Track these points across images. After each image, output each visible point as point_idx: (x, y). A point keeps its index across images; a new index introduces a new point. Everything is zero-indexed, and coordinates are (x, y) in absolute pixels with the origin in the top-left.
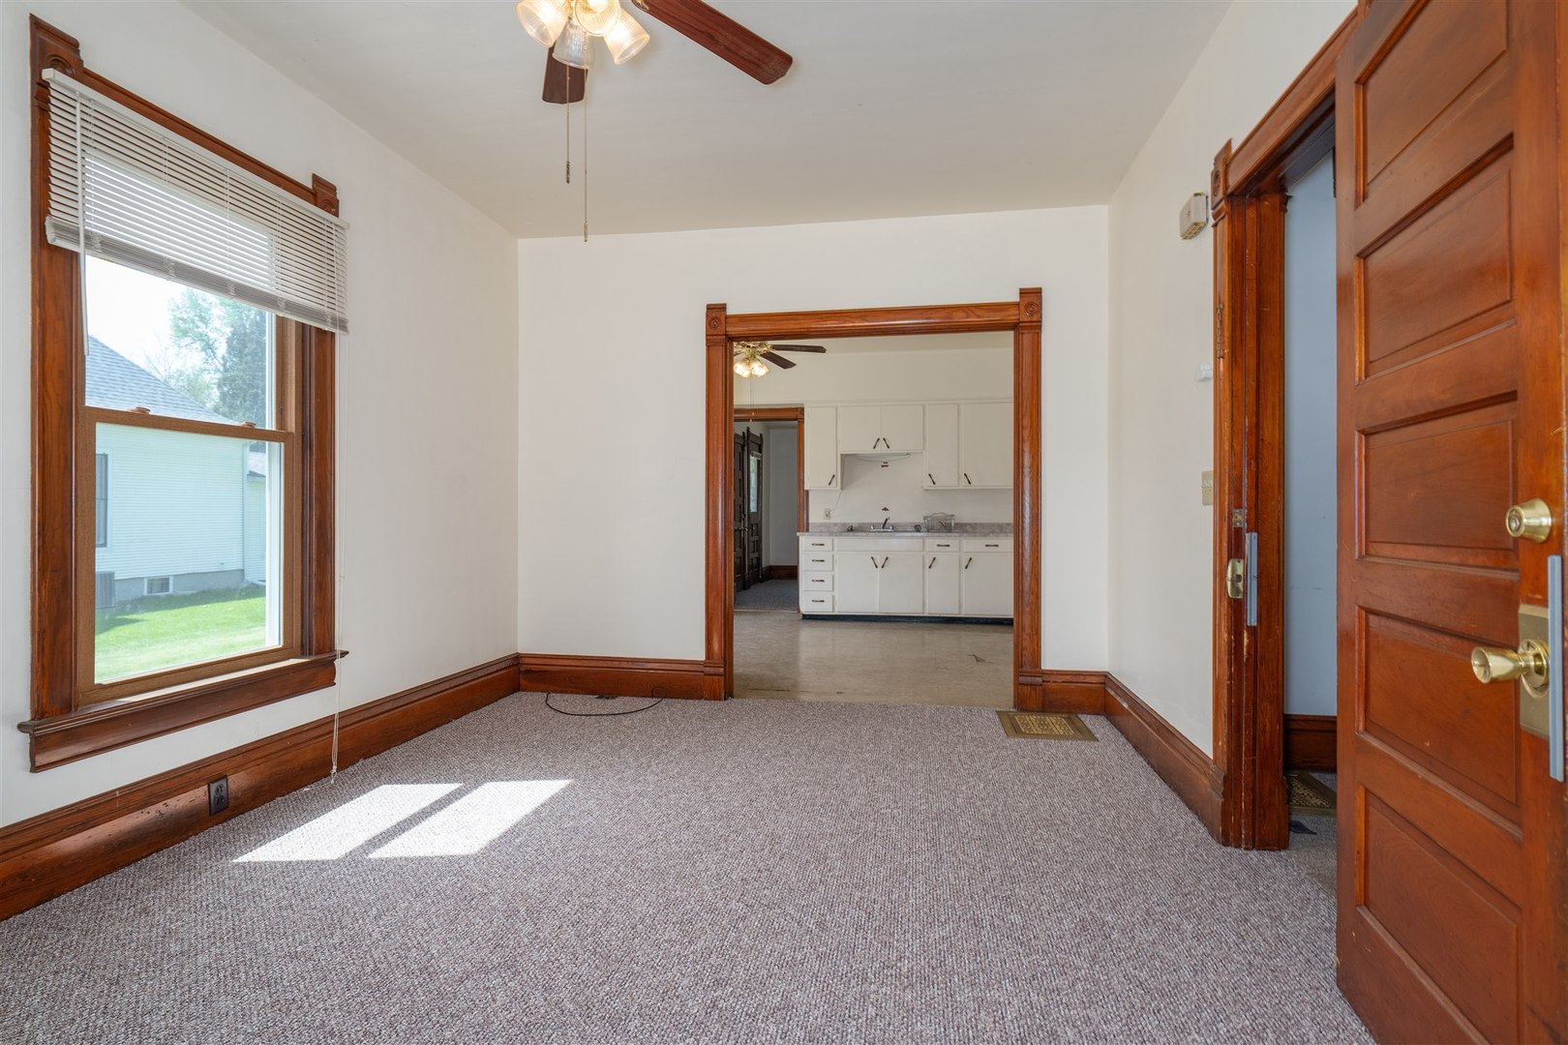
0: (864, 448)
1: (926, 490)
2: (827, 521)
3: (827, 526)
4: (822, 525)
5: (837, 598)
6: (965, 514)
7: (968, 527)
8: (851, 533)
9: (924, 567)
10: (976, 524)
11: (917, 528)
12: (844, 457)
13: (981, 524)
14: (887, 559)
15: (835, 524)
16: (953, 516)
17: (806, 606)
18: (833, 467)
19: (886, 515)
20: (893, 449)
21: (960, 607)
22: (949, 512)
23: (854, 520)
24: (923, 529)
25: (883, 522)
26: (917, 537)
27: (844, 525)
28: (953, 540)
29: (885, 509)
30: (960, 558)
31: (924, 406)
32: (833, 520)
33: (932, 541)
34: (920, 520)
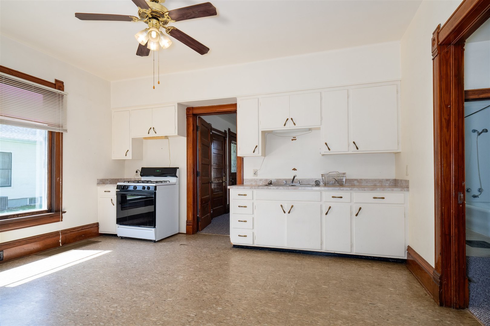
0: (277, 125)
1: (323, 155)
2: (255, 178)
3: (255, 181)
4: (252, 180)
5: (255, 234)
6: (353, 173)
7: (355, 182)
8: (272, 187)
9: (321, 214)
10: (361, 180)
11: (317, 184)
12: (264, 133)
13: (365, 180)
14: (292, 207)
15: (261, 180)
16: (344, 174)
17: (235, 239)
18: (257, 140)
19: (294, 173)
20: (298, 126)
21: (352, 246)
22: (341, 171)
23: (273, 177)
24: (321, 184)
25: (292, 178)
26: (317, 191)
27: (266, 180)
28: (345, 193)
29: (294, 169)
30: (351, 207)
31: (321, 93)
32: (259, 177)
33: (327, 194)
34: (319, 177)
